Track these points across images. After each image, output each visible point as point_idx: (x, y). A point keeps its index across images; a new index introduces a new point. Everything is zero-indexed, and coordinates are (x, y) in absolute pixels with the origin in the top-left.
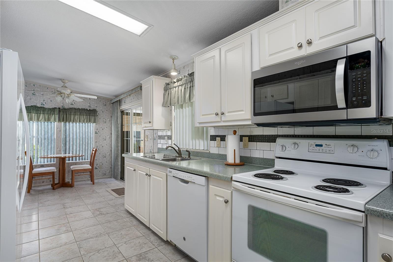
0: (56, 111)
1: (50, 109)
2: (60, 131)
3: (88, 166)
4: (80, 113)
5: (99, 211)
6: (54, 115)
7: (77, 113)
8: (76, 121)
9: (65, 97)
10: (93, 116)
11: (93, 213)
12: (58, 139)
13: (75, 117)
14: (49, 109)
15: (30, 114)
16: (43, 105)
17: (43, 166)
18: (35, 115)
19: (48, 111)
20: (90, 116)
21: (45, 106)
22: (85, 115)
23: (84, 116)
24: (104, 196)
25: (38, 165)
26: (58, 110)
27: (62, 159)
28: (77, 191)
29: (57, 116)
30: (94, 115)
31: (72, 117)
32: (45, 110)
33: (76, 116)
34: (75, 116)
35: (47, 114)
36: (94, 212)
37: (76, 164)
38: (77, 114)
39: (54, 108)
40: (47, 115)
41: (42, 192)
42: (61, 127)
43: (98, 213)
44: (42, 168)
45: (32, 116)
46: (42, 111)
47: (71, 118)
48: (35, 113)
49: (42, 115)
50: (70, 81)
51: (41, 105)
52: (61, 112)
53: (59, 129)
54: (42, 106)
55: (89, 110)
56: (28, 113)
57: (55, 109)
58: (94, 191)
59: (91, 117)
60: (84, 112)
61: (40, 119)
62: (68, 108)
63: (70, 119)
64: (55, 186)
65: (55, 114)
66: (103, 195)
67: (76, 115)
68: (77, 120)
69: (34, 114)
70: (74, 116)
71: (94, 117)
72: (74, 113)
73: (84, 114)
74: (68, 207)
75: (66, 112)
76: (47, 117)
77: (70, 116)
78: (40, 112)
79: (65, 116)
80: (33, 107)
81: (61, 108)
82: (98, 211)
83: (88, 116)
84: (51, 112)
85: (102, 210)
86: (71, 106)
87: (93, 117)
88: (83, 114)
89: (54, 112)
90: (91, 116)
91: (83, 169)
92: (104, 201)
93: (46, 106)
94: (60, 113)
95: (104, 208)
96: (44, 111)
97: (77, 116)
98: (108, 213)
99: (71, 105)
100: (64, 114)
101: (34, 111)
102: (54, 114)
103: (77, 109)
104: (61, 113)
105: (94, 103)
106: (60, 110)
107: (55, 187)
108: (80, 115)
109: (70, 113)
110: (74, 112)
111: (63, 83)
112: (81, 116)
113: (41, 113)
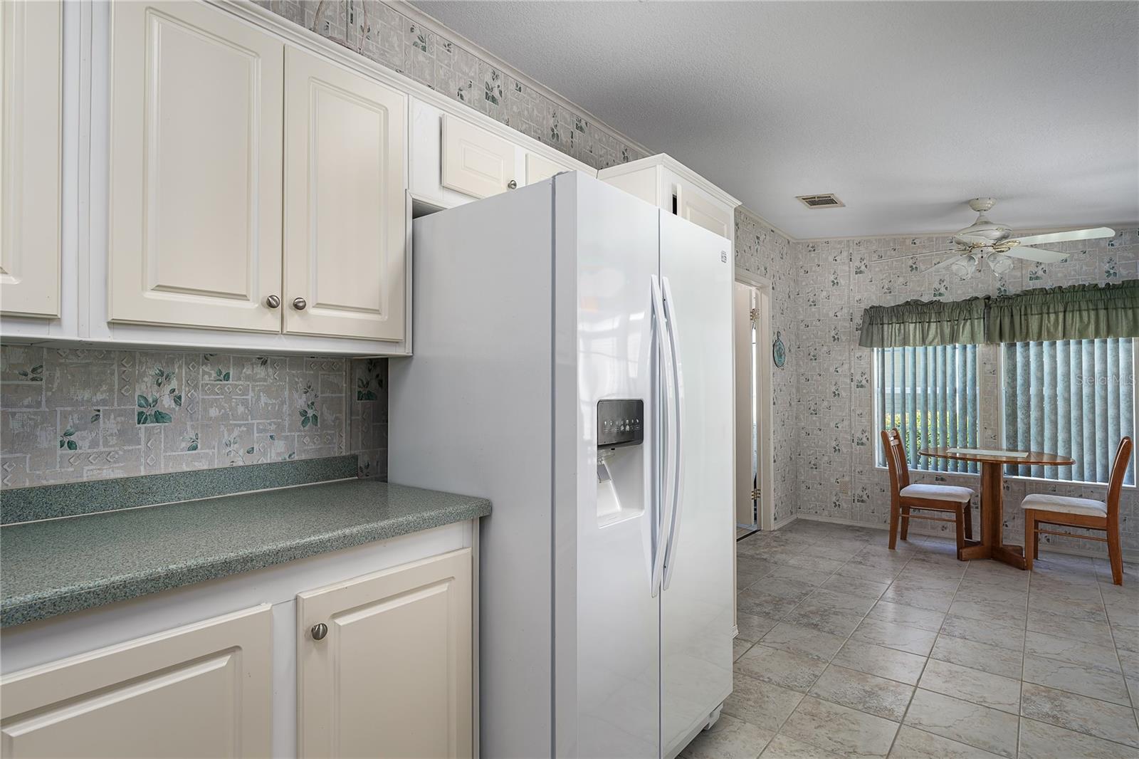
0: (975, 309)
1: (956, 305)
2: (995, 372)
3: (1096, 507)
4: (1067, 303)
5: (1056, 703)
6: (969, 323)
7: (1052, 306)
8: (1048, 335)
9: (985, 256)
10: (1125, 308)
11: (1024, 699)
12: (985, 399)
13: (1045, 321)
14: (953, 305)
15: (902, 325)
16: (940, 295)
17: (942, 479)
18: (915, 327)
19: (950, 310)
20: (1110, 311)
21: (942, 299)
22: (1088, 310)
23: (1085, 314)
24: (1128, 650)
25: (930, 475)
26: (981, 305)
27: (987, 467)
28: (1032, 589)
29: (979, 323)
30: (1129, 305)
31: (1034, 322)
32: (942, 309)
33: (1049, 317)
34: (1045, 316)
35: (948, 321)
36: (1032, 694)
37: (1054, 489)
38: (1051, 311)
39: (969, 300)
40: (949, 323)
41: (923, 556)
42: (996, 358)
43: (1047, 708)
44: (939, 485)
45: (907, 330)
46: (933, 315)
47: (1027, 327)
48: (916, 323)
49: (933, 326)
50: (1000, 199)
51: (935, 295)
52: (992, 309)
53: (989, 367)
54: (935, 299)
55: (1103, 289)
56: (899, 325)
57: (973, 302)
58: (1102, 610)
59: (1117, 316)
60: (1084, 297)
61: (931, 336)
62: (1017, 293)
63: (1024, 330)
64: (965, 550)
65: (972, 317)
66: (1130, 645)
67: (1048, 313)
68: (1052, 329)
69: (912, 326)
70: (1040, 316)
71: (1130, 312)
72: (1041, 307)
73: (1084, 306)
74: (957, 633)
75: (1011, 306)
76: (947, 331)
77: (1027, 320)
78: (930, 318)
79: (1007, 321)
80: (910, 304)
81: (994, 294)
82: (1052, 700)
83: (1102, 313)
84: (959, 313)
85: (1071, 704)
86: (1031, 285)
87: (1126, 315)
88: (1077, 307)
89: (970, 312)
90: (1116, 309)
91: (1066, 514)
92: (1112, 671)
93: (947, 298)
94: (989, 313)
95: (1088, 700)
96: (940, 312)
97: (1052, 317)
98: (1093, 732)
99: (1031, 279)
100: (1004, 316)
101: (914, 315)
102: (970, 319)
103: (1053, 290)
104: (994, 312)
105: (1131, 255)
106: (990, 302)
107: (965, 552)
108: (1065, 312)
109: (1026, 307)
110: (1040, 301)
111: (978, 213)
112: (1069, 316)
113: (932, 320)
